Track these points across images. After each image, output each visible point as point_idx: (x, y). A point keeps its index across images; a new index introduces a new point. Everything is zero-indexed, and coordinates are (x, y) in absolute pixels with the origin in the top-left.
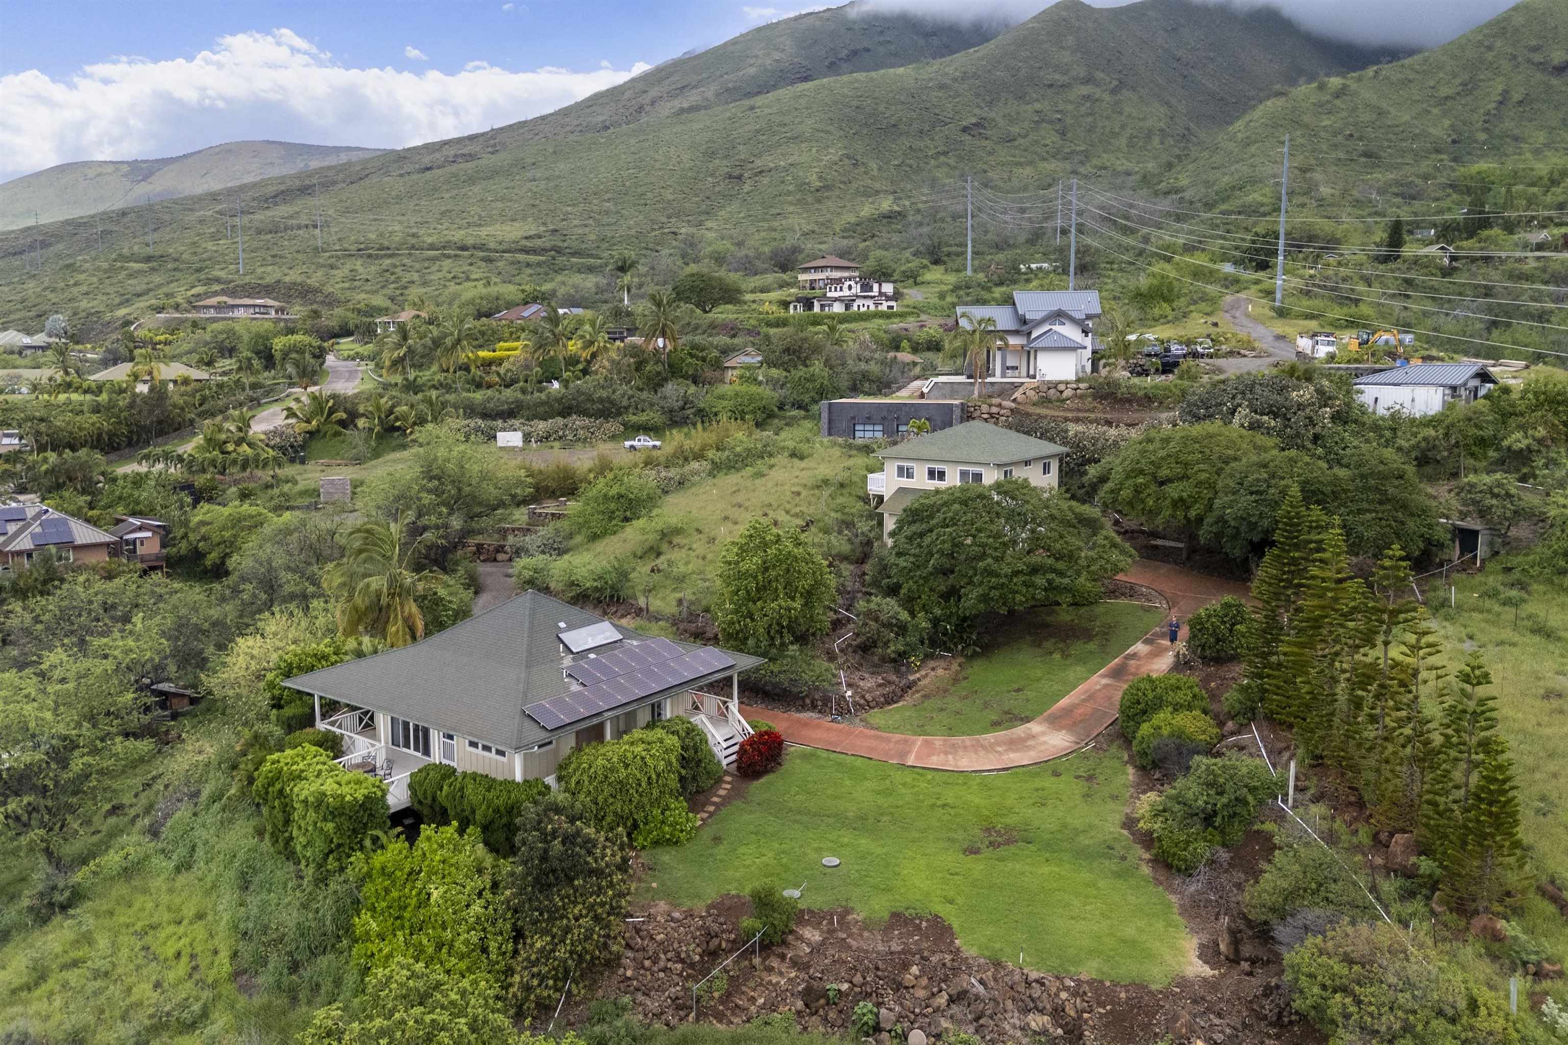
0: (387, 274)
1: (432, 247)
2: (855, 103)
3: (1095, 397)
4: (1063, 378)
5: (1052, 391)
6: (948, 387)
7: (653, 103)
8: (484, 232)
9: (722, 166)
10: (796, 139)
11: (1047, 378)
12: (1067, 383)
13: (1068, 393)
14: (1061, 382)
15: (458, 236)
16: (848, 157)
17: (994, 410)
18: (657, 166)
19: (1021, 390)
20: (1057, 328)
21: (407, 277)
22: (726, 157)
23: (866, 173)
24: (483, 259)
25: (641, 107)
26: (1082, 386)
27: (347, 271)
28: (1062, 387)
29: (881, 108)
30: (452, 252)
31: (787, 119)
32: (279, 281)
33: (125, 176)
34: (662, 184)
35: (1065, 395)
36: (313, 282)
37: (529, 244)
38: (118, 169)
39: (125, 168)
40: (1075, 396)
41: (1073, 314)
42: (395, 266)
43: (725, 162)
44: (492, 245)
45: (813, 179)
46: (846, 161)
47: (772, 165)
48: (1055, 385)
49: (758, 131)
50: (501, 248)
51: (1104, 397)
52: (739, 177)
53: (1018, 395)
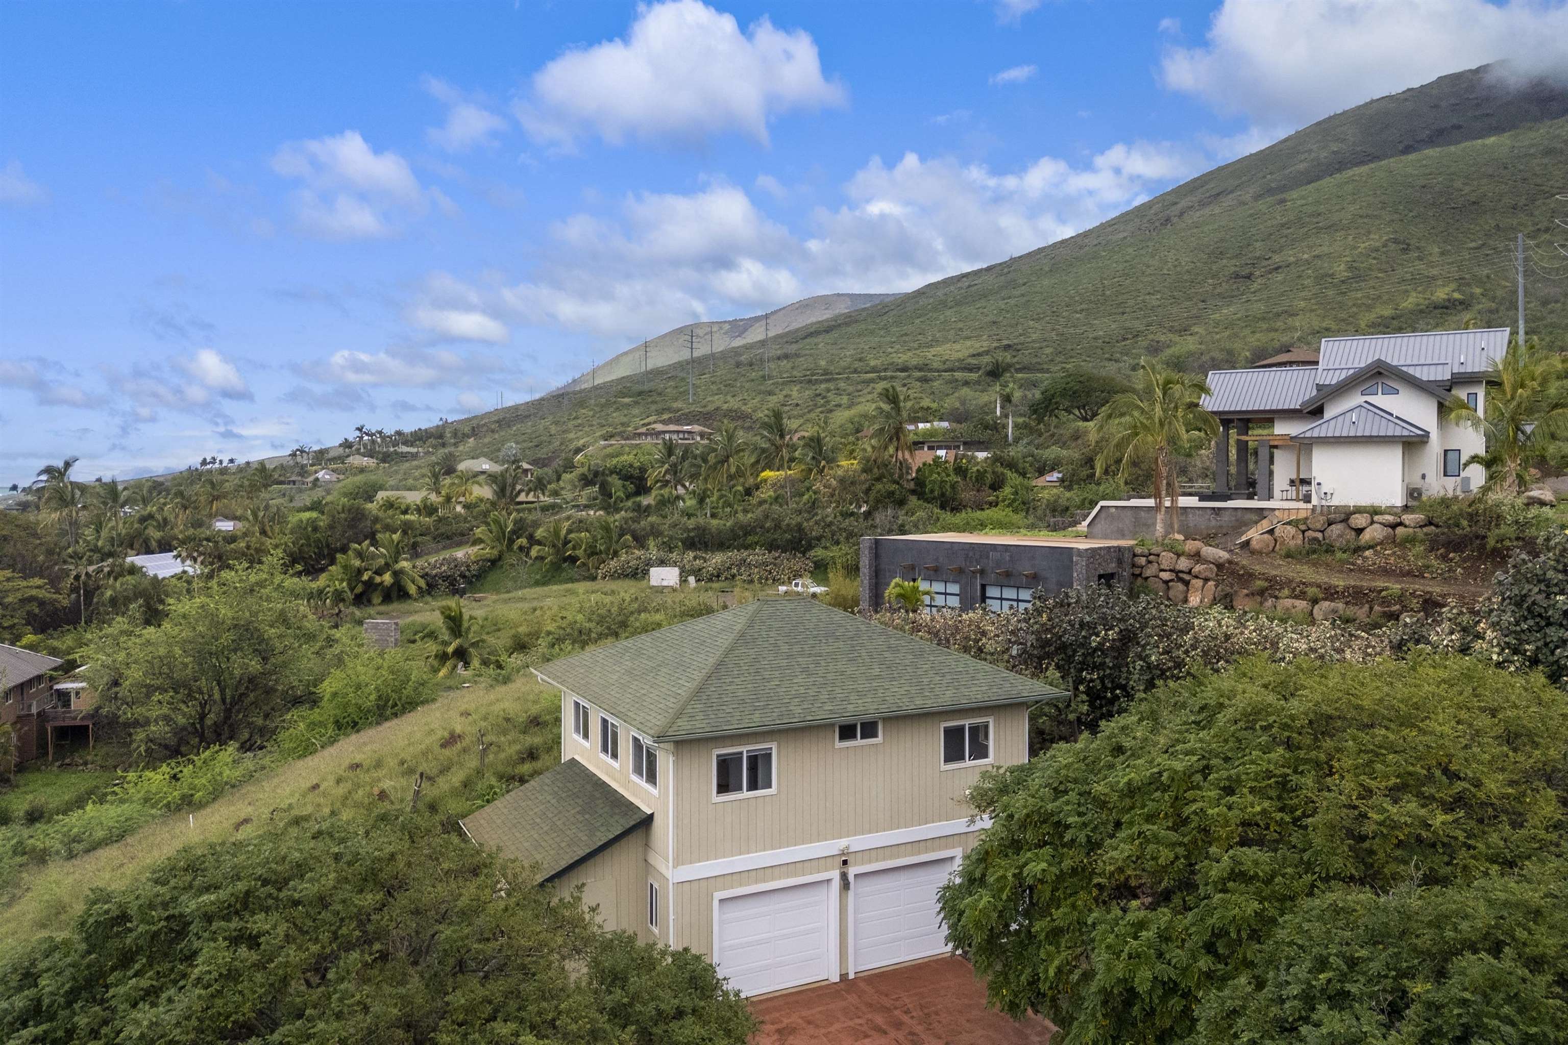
0: (818, 399)
1: (874, 370)
2: (1422, 182)
3: (1433, 545)
4: (1364, 500)
5: (1336, 529)
6: (1128, 517)
7: (1181, 214)
8: (930, 353)
9: (1229, 265)
10: (1332, 228)
11: (1335, 502)
12: (1374, 511)
13: (1374, 533)
14: (1359, 510)
15: (902, 358)
16: (1396, 241)
17: (1183, 564)
18: (1149, 271)
19: (1265, 525)
20: (1379, 400)
21: (837, 400)
22: (1236, 256)
23: (1420, 259)
24: (919, 379)
25: (1168, 220)
26: (1407, 518)
27: (781, 397)
28: (1359, 521)
29: (1458, 184)
30: (889, 374)
31: (1322, 208)
32: (717, 409)
33: (725, 333)
34: (1149, 289)
35: (1366, 536)
36: (747, 409)
37: (974, 361)
38: (721, 328)
39: (727, 327)
40: (1392, 541)
41: (1418, 373)
42: (828, 390)
43: (1234, 262)
44: (935, 365)
45: (1340, 269)
46: (1392, 246)
47: (1292, 259)
48: (1345, 515)
49: (1283, 225)
50: (942, 367)
51: (1457, 545)
52: (1249, 277)
53: (1255, 534)
